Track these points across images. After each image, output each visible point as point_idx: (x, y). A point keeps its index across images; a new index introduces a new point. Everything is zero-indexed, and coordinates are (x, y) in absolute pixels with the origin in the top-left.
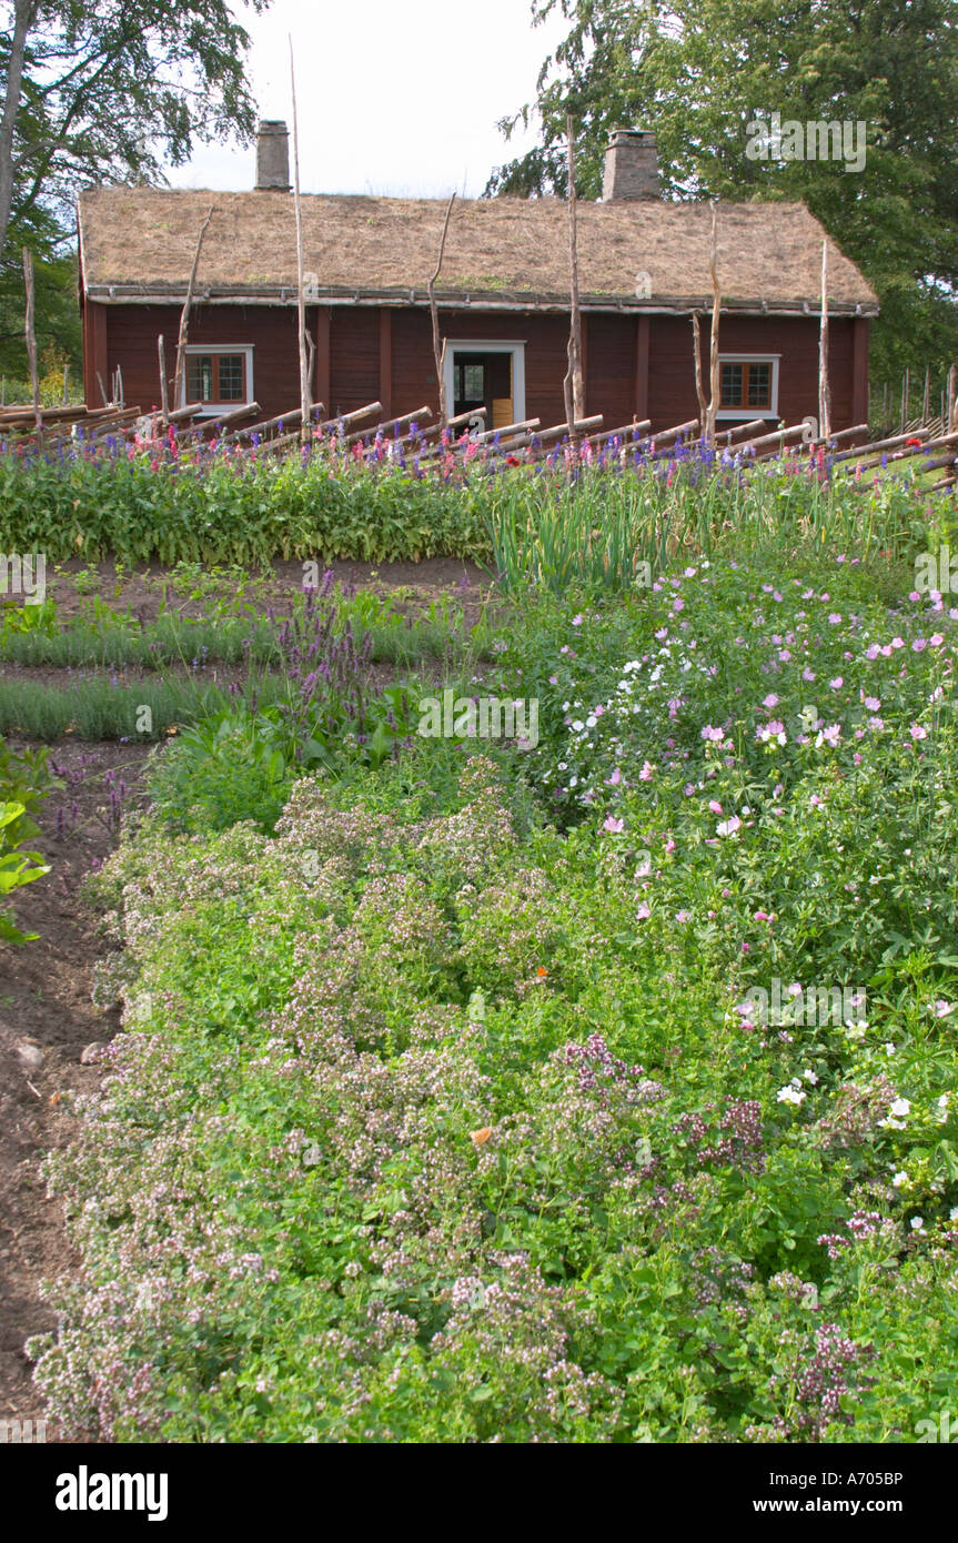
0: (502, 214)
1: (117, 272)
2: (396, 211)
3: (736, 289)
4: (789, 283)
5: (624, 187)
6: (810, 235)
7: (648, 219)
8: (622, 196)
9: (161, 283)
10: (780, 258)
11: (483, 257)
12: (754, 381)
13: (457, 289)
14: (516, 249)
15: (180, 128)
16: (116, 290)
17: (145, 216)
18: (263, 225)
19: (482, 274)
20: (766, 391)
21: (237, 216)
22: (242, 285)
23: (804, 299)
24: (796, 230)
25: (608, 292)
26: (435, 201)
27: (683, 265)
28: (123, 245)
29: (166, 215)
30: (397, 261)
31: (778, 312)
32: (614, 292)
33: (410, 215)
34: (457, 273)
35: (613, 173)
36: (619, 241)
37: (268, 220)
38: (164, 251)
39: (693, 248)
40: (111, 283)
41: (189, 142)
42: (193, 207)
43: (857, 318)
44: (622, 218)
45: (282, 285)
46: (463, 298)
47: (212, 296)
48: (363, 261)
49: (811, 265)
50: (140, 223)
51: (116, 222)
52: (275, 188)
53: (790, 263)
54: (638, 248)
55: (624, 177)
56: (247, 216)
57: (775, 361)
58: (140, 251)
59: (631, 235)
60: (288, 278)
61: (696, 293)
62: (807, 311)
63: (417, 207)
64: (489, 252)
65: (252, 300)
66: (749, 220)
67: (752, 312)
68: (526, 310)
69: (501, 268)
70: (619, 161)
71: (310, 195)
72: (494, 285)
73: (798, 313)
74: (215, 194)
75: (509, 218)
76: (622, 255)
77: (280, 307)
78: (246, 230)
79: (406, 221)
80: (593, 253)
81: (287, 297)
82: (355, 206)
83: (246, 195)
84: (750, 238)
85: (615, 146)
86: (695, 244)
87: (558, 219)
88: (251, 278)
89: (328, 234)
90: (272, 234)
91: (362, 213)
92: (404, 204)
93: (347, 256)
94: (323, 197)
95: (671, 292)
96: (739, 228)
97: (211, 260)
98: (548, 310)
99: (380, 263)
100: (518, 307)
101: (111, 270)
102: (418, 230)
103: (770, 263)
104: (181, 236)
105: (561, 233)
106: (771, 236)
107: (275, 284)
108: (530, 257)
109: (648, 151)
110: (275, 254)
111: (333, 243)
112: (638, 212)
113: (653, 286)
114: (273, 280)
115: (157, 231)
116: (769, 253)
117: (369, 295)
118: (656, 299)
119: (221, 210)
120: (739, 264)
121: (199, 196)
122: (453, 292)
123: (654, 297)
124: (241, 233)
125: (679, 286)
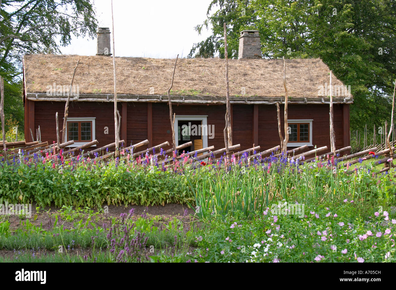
0: (197, 65)
1: (39, 88)
2: (154, 64)
3: (293, 93)
4: (315, 91)
5: (247, 53)
6: (324, 71)
7: (257, 66)
8: (246, 57)
10: (311, 80)
11: (190, 82)
12: (302, 131)
13: (179, 95)
14: (203, 79)
15: (66, 31)
16: (38, 95)
17: (51, 65)
18: (99, 69)
19: (190, 89)
20: (308, 134)
21: (89, 66)
22: (91, 93)
23: (321, 97)
24: (318, 69)
25: (241, 95)
26: (170, 60)
27: (272, 84)
28: (42, 77)
29: (60, 65)
30: (154, 84)
31: (311, 102)
32: (243, 95)
33: (160, 65)
34: (179, 88)
35: (242, 48)
36: (245, 75)
37: (102, 67)
38: (59, 80)
39: (275, 77)
40: (37, 92)
41: (70, 37)
42: (71, 62)
43: (344, 104)
44: (246, 66)
45: (107, 93)
46: (181, 98)
47: (79, 98)
48: (141, 84)
49: (325, 83)
50: (49, 68)
51: (39, 68)
52: (105, 55)
53: (315, 82)
54: (253, 77)
55: (247, 49)
56: (93, 66)
57: (310, 122)
58: (48, 80)
59: (250, 72)
60: (110, 91)
61: (277, 95)
62: (323, 102)
63: (163, 62)
64: (192, 80)
65: (95, 100)
66: (298, 65)
67: (301, 102)
68: (207, 103)
69: (197, 86)
70: (245, 43)
71: (119, 57)
72: (194, 93)
73: (319, 103)
74: (80, 57)
75: (200, 66)
76: (246, 81)
77: (107, 102)
78: (93, 71)
79: (158, 67)
80: (235, 80)
81: (109, 98)
82: (137, 61)
83: (93, 57)
84: (299, 73)
85: (243, 37)
86: (276, 75)
87: (220, 66)
88: (94, 90)
89: (126, 73)
90: (103, 73)
91: (140, 65)
92: (157, 61)
93: (134, 82)
94: (124, 58)
95: (268, 95)
96: (294, 69)
98: (216, 103)
99: (148, 84)
100: (204, 102)
101: (36, 87)
102: (163, 71)
103: (308, 83)
104: (66, 73)
105: (221, 72)
106: (307, 72)
107: (105, 93)
108: (209, 81)
109: (256, 38)
110: (104, 81)
111: (128, 76)
112: (253, 63)
113: (260, 93)
114: (104, 91)
115: (56, 71)
116: (307, 79)
117: (143, 97)
118: (261, 98)
119: (82, 63)
120: (295, 83)
121: (73, 57)
122: (177, 96)
123: (260, 97)
124: (91, 72)
125: (270, 92)
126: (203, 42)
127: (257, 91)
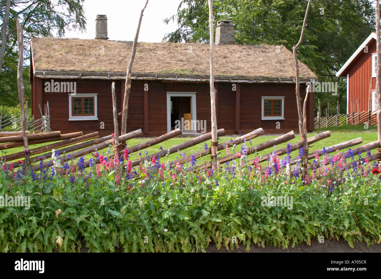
0: (183, 48)
1: (46, 66)
2: (146, 47)
3: (269, 74)
4: (286, 71)
5: (223, 40)
6: (288, 56)
7: (233, 50)
8: (223, 42)
9: (63, 71)
10: (281, 63)
11: (179, 62)
12: (275, 106)
13: (172, 74)
14: (190, 60)
15: (61, 24)
16: (46, 73)
19: (180, 68)
20: (280, 109)
21: (90, 48)
22: (94, 72)
23: (293, 77)
24: (284, 54)
25: (226, 75)
26: (159, 43)
27: (249, 65)
28: (48, 57)
29: (64, 47)
30: (149, 64)
31: (285, 81)
32: (227, 75)
33: (152, 48)
34: (171, 68)
35: (219, 35)
38: (64, 59)
39: (250, 60)
40: (44, 70)
42: (73, 44)
44: (224, 50)
45: (108, 72)
46: (174, 77)
47: (82, 76)
48: (137, 63)
49: (292, 66)
50: (54, 49)
51: (45, 49)
52: (102, 38)
53: (284, 65)
54: (232, 60)
55: (223, 36)
56: (93, 47)
57: (282, 98)
58: (54, 59)
59: (229, 55)
60: (111, 69)
61: (256, 75)
62: (294, 81)
63: (154, 45)
65: (97, 77)
66: (267, 51)
67: (276, 82)
68: (197, 81)
69: (186, 66)
70: (222, 31)
71: (115, 41)
72: (185, 72)
73: (291, 82)
75: (186, 49)
76: (228, 62)
77: (108, 80)
78: (93, 52)
79: (150, 50)
80: (218, 61)
81: (110, 76)
83: (93, 40)
84: (269, 57)
85: (220, 26)
86: (251, 59)
87: (203, 50)
88: (96, 68)
89: (123, 54)
90: (103, 54)
92: (149, 45)
94: (119, 42)
95: (248, 75)
96: (264, 53)
97: (81, 62)
98: (205, 81)
99: (143, 64)
100: (194, 80)
101: (44, 66)
102: (155, 53)
103: (278, 65)
104: (70, 54)
105: (205, 54)
106: (276, 56)
108: (196, 62)
109: (231, 27)
110: (105, 61)
111: (125, 57)
112: (230, 48)
113: (241, 73)
114: (105, 70)
115: (60, 52)
116: (277, 62)
117: (140, 76)
118: (243, 77)
119: (84, 45)
120: (267, 65)
121: (75, 40)
122: (171, 75)
123: (242, 76)
124: (92, 53)
125: (249, 73)
127: (238, 71)
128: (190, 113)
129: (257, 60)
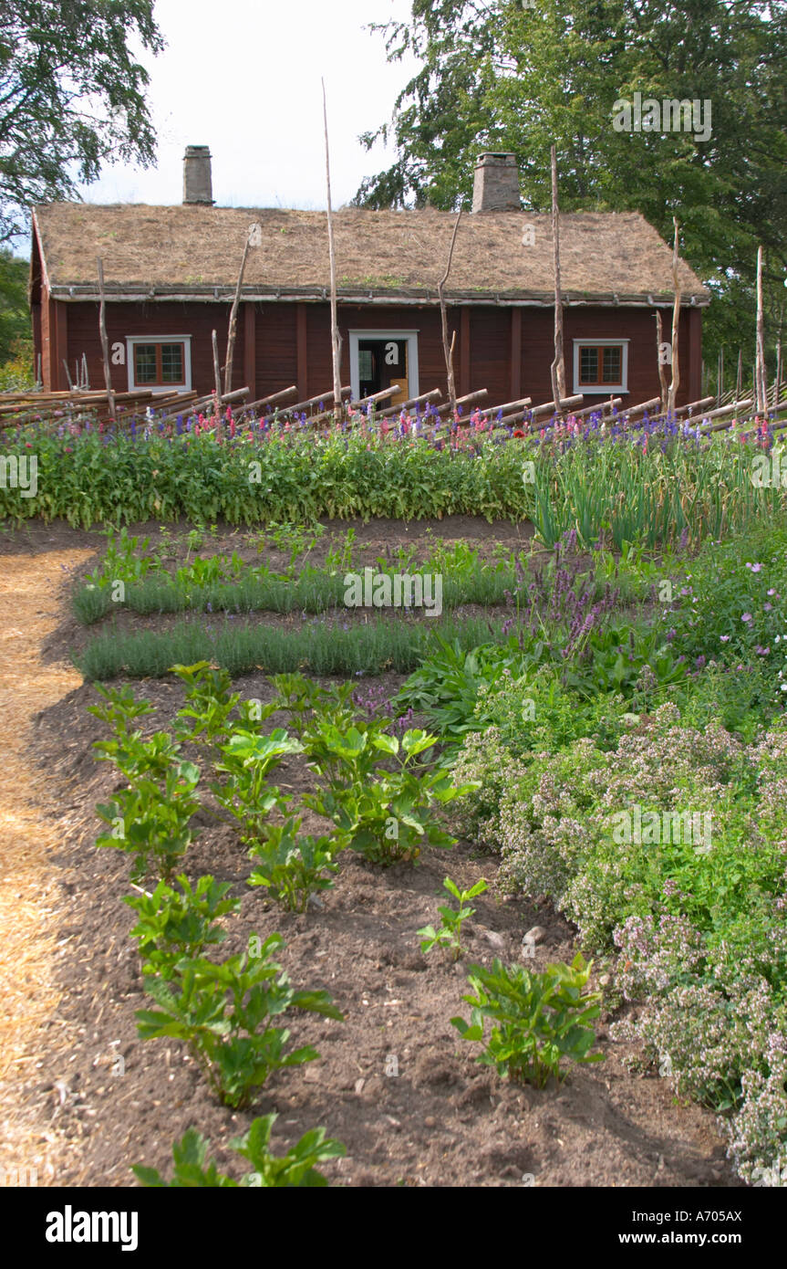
0: (392, 223)
1: (76, 275)
2: (303, 222)
3: (591, 284)
4: (634, 279)
5: (491, 200)
6: (648, 239)
7: (513, 227)
8: (488, 208)
9: (113, 283)
10: (625, 258)
11: (380, 259)
12: (606, 361)
13: (362, 287)
14: (406, 253)
16: (75, 289)
17: (94, 226)
18: (193, 234)
19: (380, 274)
20: (619, 369)
21: (171, 226)
22: (182, 285)
23: (648, 293)
24: (636, 235)
25: (486, 288)
28: (78, 252)
29: (111, 226)
30: (309, 264)
31: (628, 303)
32: (492, 288)
33: (316, 225)
34: (360, 273)
35: (482, 188)
36: (491, 245)
37: (197, 230)
38: (113, 256)
40: (71, 283)
42: (133, 218)
43: (692, 308)
44: (491, 227)
45: (216, 285)
46: (366, 294)
47: (157, 294)
48: (281, 264)
49: (651, 264)
50: (90, 233)
51: (70, 232)
52: (200, 203)
53: (633, 262)
54: (507, 251)
55: (491, 191)
56: (179, 226)
57: (624, 344)
58: (92, 257)
59: (501, 240)
60: (220, 279)
62: (651, 302)
63: (321, 217)
64: (385, 255)
65: (190, 298)
66: (597, 227)
67: (606, 303)
68: (419, 304)
69: (396, 269)
70: (486, 178)
71: (230, 208)
72: (392, 283)
73: (644, 304)
74: (151, 207)
75: (399, 227)
76: (495, 257)
77: (214, 303)
78: (180, 238)
79: (313, 229)
80: (471, 256)
81: (219, 295)
82: (269, 217)
83: (177, 208)
84: (598, 242)
85: (484, 166)
87: (439, 228)
88: (188, 278)
90: (202, 242)
91: (276, 223)
92: (310, 216)
93: (267, 259)
94: (241, 210)
95: (540, 288)
96: (589, 234)
97: (153, 263)
99: (295, 265)
100: (412, 301)
101: (70, 273)
102: (323, 238)
103: (618, 263)
104: (126, 243)
105: (443, 239)
106: (616, 240)
107: (210, 284)
108: (420, 259)
109: (510, 170)
110: (207, 258)
112: (505, 221)
113: (523, 283)
114: (208, 280)
115: (104, 239)
116: (615, 254)
117: (288, 292)
118: (527, 294)
119: (157, 222)
120: (592, 264)
121: (137, 210)
122: (358, 289)
123: (526, 292)
124: (176, 240)
125: (544, 283)
126: (383, 173)
127: (518, 278)
128: (404, 377)
129: (569, 251)
